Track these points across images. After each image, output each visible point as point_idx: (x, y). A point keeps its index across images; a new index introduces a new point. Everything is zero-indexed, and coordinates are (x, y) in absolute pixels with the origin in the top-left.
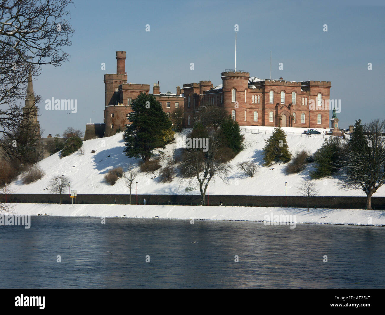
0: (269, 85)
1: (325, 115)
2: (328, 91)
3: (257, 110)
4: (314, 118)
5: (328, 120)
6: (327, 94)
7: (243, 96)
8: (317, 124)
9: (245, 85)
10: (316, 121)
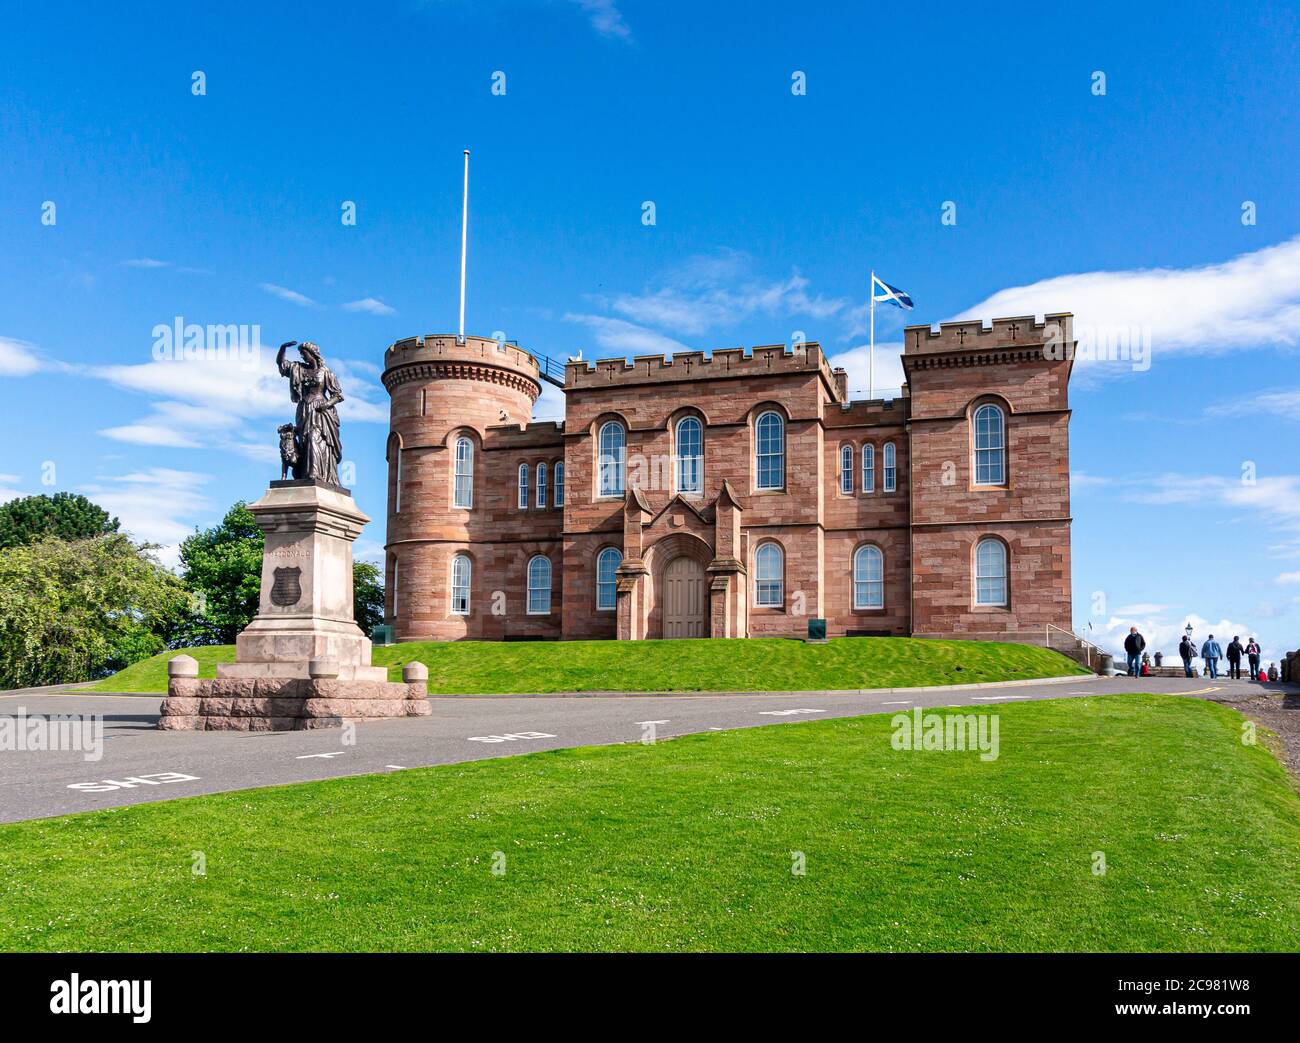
0: (590, 386)
1: (1036, 542)
2: (1054, 378)
3: (544, 546)
4: (945, 571)
5: (1064, 577)
6: (1047, 400)
7: (439, 469)
8: (966, 607)
9: (456, 406)
10: (961, 588)
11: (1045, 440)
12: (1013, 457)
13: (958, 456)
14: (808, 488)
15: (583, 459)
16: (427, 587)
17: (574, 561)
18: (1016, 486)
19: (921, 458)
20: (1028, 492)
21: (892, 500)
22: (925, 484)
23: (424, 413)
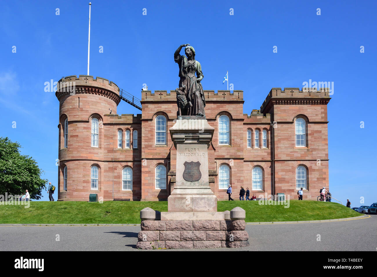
0: (152, 101)
2: (323, 110)
4: (286, 177)
5: (326, 180)
6: (321, 118)
7: (85, 130)
8: (293, 190)
9: (92, 105)
10: (291, 183)
11: (320, 132)
12: (309, 137)
13: (290, 136)
14: (240, 145)
15: (149, 129)
16: (81, 179)
17: (147, 170)
18: (311, 147)
19: (278, 136)
20: (315, 150)
21: (266, 151)
22: (279, 146)
23: (79, 107)
